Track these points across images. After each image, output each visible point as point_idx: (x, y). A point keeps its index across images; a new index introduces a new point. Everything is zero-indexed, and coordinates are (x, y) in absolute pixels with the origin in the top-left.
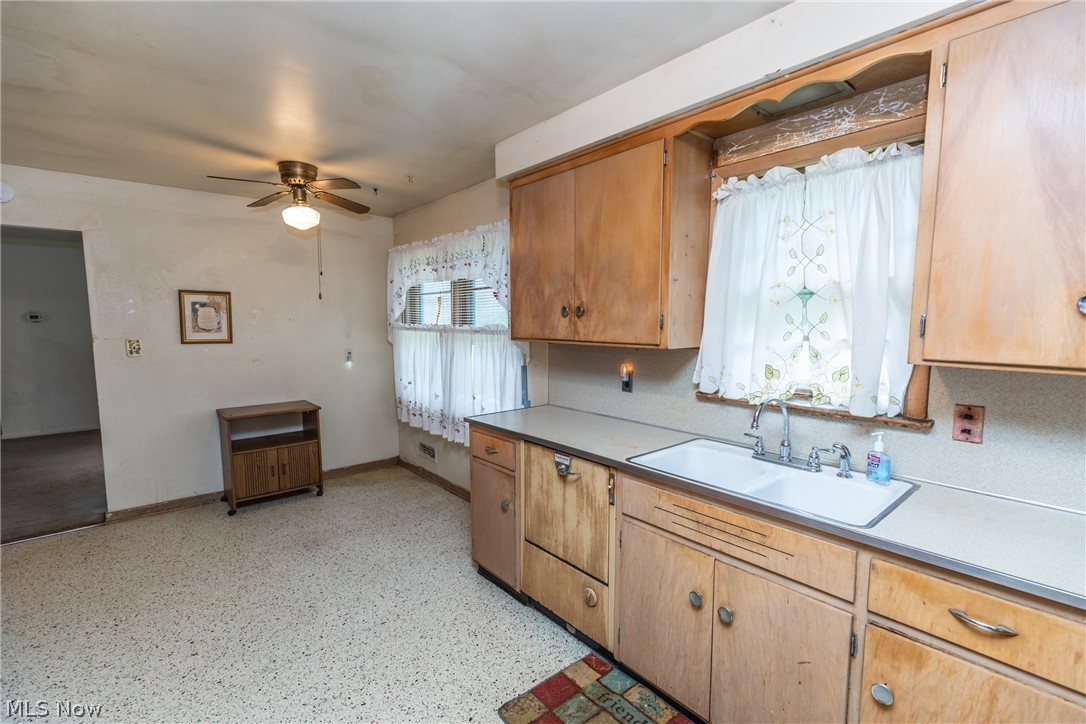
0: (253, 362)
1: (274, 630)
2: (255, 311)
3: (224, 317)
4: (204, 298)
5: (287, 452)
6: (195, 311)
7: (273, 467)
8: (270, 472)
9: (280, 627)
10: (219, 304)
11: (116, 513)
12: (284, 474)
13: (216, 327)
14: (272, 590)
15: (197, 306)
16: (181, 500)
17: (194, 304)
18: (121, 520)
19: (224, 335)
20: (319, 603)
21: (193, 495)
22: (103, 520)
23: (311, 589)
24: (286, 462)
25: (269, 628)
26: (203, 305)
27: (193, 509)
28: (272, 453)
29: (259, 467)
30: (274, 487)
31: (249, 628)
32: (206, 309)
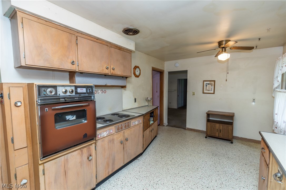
0: (220, 99)
1: (185, 168)
2: (222, 85)
3: (213, 87)
4: (208, 82)
5: (222, 126)
6: (206, 86)
7: (217, 129)
8: (216, 131)
9: (187, 168)
10: (212, 84)
11: (187, 128)
12: (221, 132)
13: (211, 89)
14: (195, 159)
15: (207, 84)
16: (199, 130)
17: (206, 84)
18: (188, 130)
19: (212, 92)
20: (200, 169)
21: (202, 130)
22: (185, 129)
23: (202, 165)
24: (221, 129)
25: (185, 166)
26: (208, 84)
27: (201, 133)
28: (217, 125)
29: (213, 128)
30: (217, 135)
31: (183, 163)
32: (209, 85)
